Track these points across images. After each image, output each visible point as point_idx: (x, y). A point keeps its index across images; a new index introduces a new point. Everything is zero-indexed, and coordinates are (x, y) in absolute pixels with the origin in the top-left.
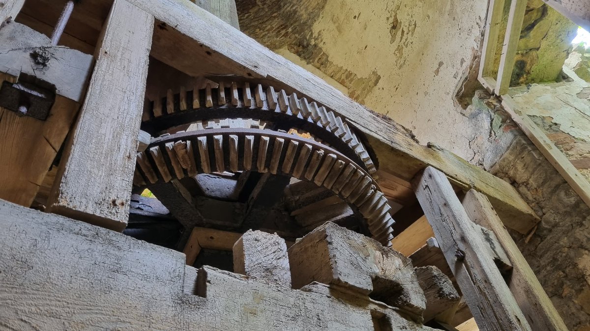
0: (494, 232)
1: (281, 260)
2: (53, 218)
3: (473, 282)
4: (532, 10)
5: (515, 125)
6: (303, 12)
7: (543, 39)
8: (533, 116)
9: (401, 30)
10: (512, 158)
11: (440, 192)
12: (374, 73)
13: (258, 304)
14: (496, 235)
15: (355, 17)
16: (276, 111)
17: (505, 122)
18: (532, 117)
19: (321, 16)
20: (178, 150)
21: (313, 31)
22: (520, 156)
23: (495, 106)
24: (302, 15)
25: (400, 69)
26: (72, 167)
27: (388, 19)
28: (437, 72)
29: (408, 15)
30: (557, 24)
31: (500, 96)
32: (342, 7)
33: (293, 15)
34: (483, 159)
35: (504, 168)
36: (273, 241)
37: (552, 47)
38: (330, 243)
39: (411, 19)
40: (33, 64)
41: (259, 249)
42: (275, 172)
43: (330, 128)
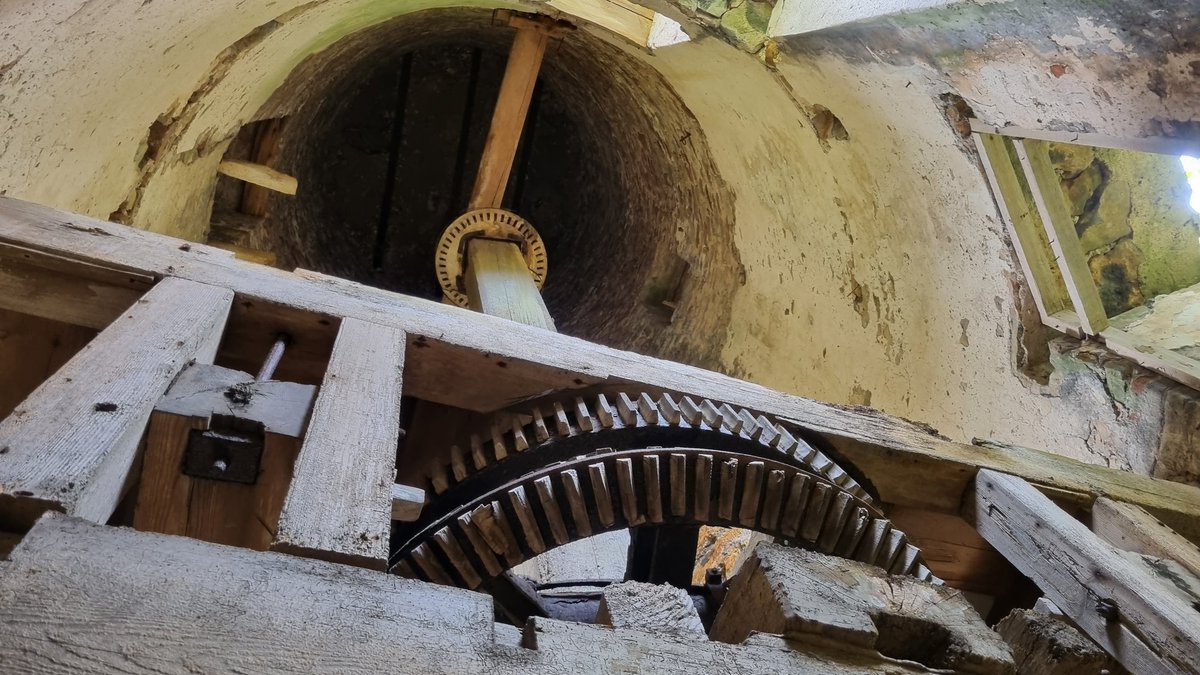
0: (1178, 562)
1: (685, 620)
2: (270, 557)
3: (1156, 652)
4: (1078, 175)
5: (1152, 373)
6: (698, 341)
7: (1128, 216)
8: (1183, 348)
9: (871, 297)
10: (1179, 437)
11: (1020, 506)
12: (855, 390)
13: (638, 659)
14: (1186, 566)
15: (787, 312)
16: (638, 426)
17: (1131, 376)
18: (1182, 351)
19: (729, 333)
20: (480, 520)
21: (725, 364)
22: (1192, 427)
23: (1096, 355)
24: (698, 347)
25: (898, 364)
26: (295, 500)
27: (842, 290)
28: (965, 340)
29: (873, 268)
30: (1140, 182)
31: (1097, 336)
32: (759, 306)
33: (681, 353)
34: (1128, 464)
35: (1175, 463)
36: (663, 593)
37: (1156, 225)
38: (769, 569)
39: (881, 273)
40: (229, 403)
41: (638, 605)
42: (659, 519)
43: (748, 434)
